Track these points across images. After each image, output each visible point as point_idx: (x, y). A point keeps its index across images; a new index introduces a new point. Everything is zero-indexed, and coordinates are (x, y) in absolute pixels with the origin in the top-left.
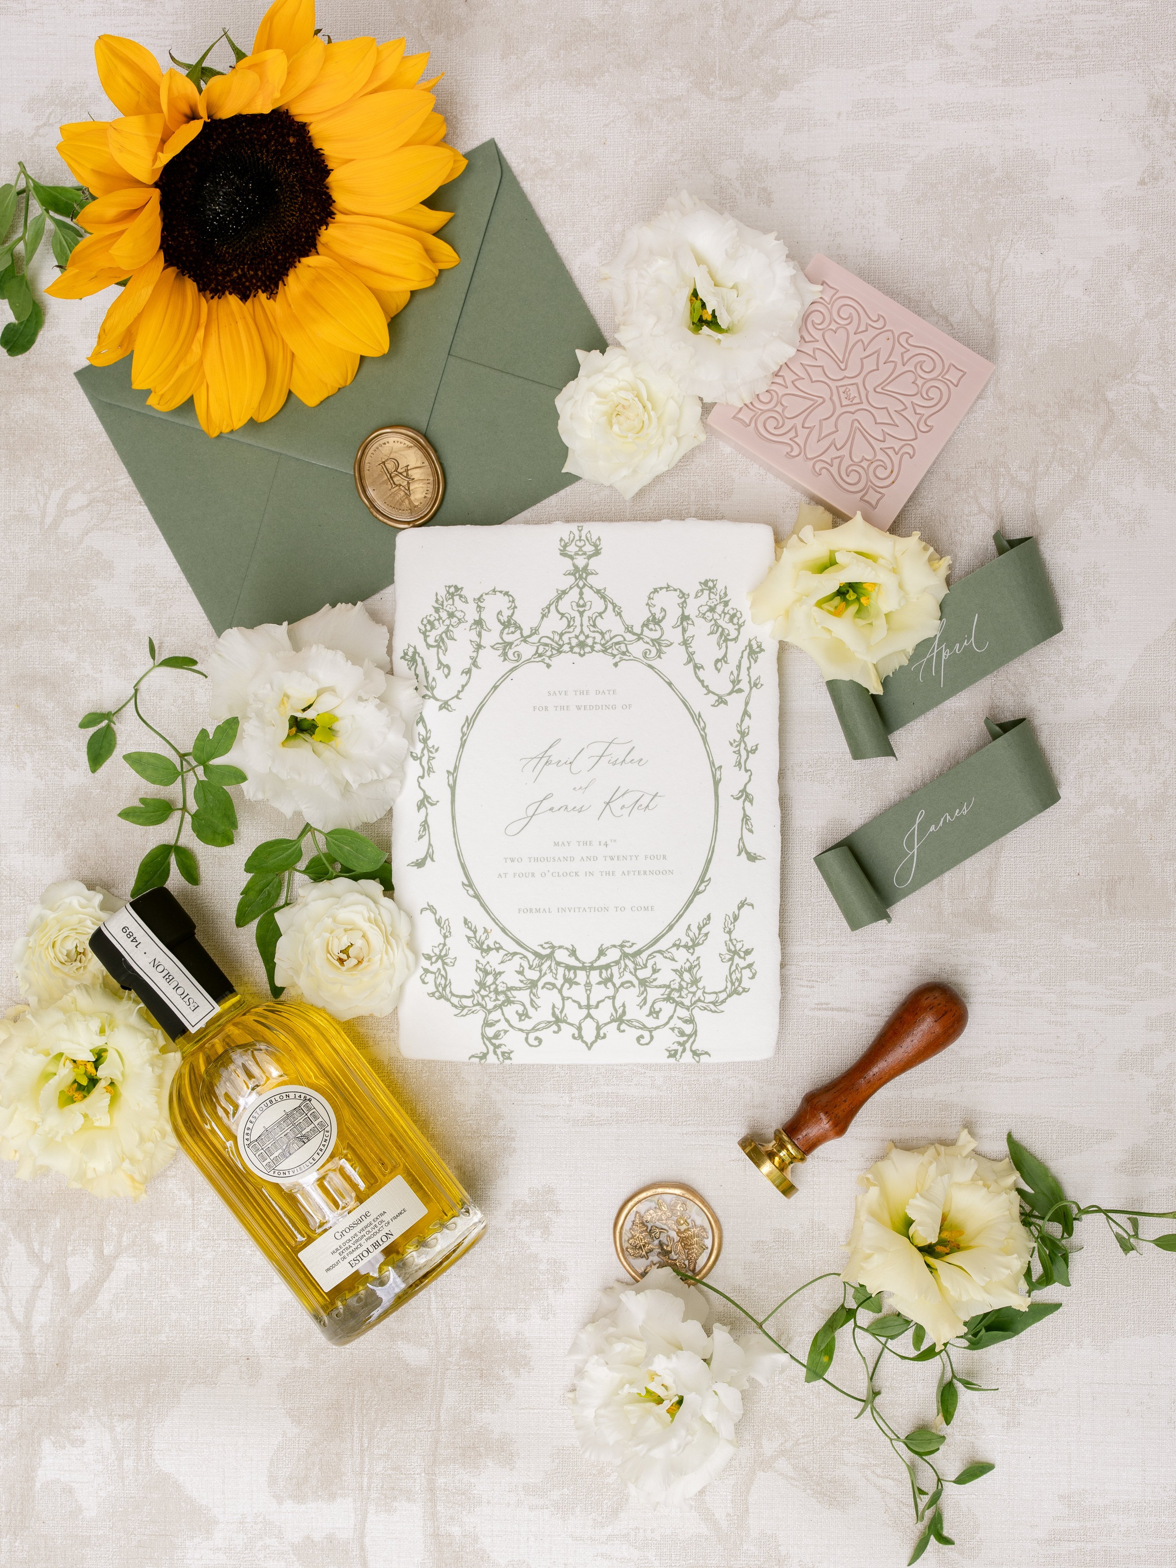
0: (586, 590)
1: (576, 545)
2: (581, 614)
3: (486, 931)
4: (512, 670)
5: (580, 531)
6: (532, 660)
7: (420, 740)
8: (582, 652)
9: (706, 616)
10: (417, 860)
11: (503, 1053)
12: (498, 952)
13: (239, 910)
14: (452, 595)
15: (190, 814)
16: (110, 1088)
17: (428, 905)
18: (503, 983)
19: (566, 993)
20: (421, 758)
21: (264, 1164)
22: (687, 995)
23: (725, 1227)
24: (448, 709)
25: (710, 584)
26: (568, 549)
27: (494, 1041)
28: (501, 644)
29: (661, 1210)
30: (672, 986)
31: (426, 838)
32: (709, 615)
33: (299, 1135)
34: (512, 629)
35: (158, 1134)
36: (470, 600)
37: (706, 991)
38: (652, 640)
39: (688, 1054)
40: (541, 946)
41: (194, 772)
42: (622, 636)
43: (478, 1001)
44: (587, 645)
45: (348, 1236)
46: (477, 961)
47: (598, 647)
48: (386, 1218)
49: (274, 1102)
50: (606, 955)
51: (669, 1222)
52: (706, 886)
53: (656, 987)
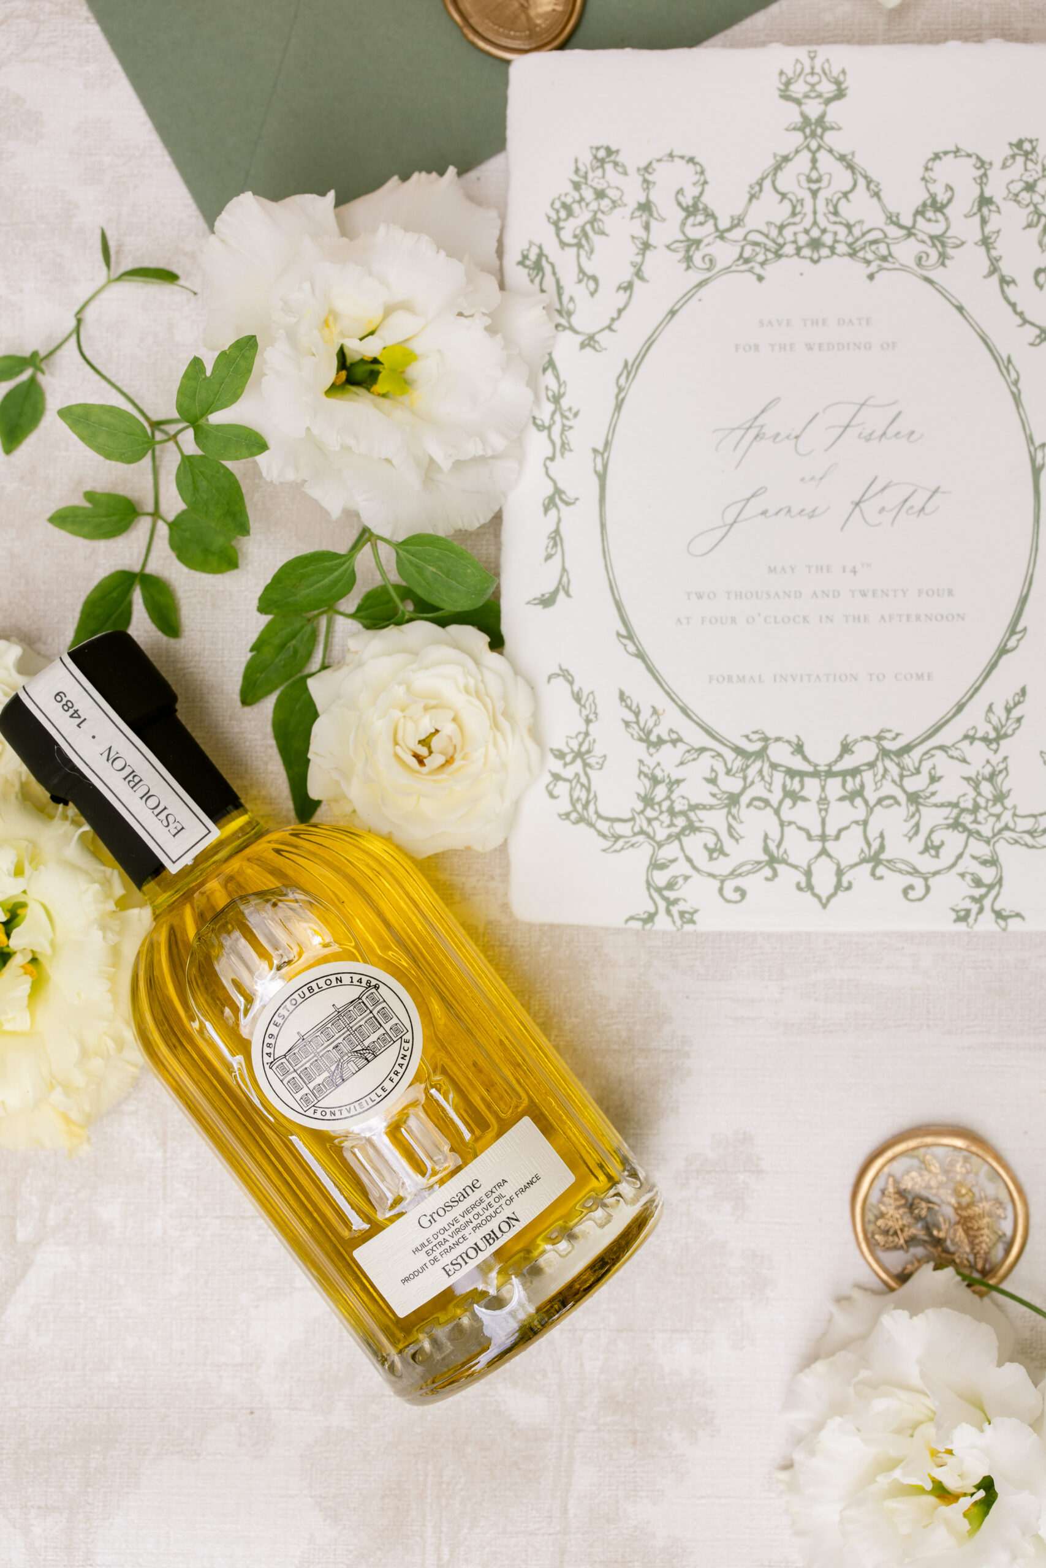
0: (822, 156)
1: (806, 82)
2: (814, 193)
3: (655, 712)
4: (701, 285)
5: (812, 59)
6: (734, 268)
7: (548, 399)
8: (816, 257)
9: (1019, 198)
10: (543, 595)
11: (682, 914)
12: (675, 746)
13: (246, 677)
14: (602, 162)
15: (165, 521)
16: (31, 968)
17: (561, 669)
18: (683, 797)
19: (786, 814)
20: (549, 428)
21: (298, 1096)
22: (986, 819)
23: (1032, 1199)
24: (594, 348)
25: (1027, 146)
26: (792, 87)
27: (666, 893)
28: (681, 242)
29: (930, 1171)
30: (962, 805)
31: (557, 559)
32: (1025, 196)
33: (359, 1048)
34: (700, 218)
35: (111, 1044)
36: (632, 170)
37: (1018, 812)
38: (932, 237)
39: (988, 915)
40: (747, 737)
41: (177, 443)
42: (882, 230)
43: (641, 828)
44: (824, 245)
45: (442, 1222)
46: (641, 761)
47: (841, 248)
48: (508, 1191)
49: (316, 990)
50: (853, 752)
51: (942, 1192)
52: (1019, 640)
53: (936, 805)
